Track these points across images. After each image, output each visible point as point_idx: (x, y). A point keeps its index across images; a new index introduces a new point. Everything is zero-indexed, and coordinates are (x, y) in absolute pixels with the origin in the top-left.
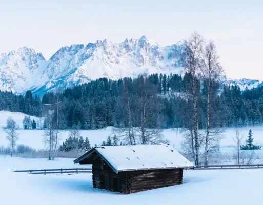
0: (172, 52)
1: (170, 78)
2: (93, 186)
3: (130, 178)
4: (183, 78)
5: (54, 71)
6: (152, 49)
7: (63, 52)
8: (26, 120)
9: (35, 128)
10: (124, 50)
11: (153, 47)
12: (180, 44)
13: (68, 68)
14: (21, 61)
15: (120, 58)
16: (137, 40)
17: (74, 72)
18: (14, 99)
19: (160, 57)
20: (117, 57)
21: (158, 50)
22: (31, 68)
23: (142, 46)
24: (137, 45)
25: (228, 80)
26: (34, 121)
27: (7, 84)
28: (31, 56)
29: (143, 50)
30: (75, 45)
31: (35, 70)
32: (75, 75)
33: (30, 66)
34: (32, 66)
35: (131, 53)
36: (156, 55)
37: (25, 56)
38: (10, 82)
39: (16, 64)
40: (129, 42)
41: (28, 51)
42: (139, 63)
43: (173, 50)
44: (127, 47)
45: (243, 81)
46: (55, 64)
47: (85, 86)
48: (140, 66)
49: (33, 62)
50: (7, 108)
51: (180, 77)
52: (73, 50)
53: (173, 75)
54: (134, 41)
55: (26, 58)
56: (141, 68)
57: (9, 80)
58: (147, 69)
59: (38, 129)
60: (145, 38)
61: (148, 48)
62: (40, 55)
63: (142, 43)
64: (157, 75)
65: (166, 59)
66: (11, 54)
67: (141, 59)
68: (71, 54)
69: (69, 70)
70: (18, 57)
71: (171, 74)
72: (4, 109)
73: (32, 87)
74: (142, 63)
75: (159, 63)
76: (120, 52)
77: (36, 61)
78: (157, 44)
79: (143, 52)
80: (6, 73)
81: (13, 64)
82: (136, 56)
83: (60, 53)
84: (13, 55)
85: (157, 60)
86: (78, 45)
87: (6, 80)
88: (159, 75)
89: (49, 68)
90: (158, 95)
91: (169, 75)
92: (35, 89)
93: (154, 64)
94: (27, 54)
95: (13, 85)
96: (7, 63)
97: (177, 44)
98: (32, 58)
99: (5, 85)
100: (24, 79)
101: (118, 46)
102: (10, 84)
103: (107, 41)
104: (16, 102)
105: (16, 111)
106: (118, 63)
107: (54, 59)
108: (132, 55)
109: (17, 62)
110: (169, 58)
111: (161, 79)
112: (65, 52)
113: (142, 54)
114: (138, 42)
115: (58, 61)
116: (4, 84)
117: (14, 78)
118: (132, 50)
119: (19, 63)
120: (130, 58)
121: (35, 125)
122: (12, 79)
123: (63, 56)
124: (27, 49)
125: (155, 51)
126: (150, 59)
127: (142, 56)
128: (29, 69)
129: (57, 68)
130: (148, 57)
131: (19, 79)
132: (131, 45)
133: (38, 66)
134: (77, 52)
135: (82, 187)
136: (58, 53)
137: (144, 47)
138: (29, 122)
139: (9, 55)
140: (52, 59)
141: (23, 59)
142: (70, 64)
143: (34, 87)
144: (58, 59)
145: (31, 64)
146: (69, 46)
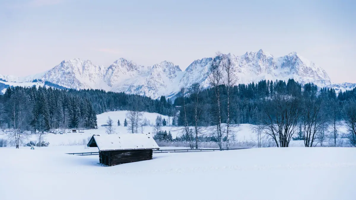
0: (284, 62)
1: (276, 83)
2: (99, 162)
3: (111, 156)
4: (286, 84)
5: (188, 80)
6: (268, 60)
7: (196, 63)
8: (159, 119)
9: (165, 125)
10: (245, 61)
11: (269, 58)
12: (291, 55)
13: (200, 77)
14: (163, 72)
15: (241, 68)
16: (255, 53)
17: (205, 80)
18: (151, 103)
19: (275, 66)
20: (238, 67)
21: (273, 60)
22: (170, 78)
23: (259, 58)
24: (255, 57)
25: (332, 84)
26: (164, 120)
27: (152, 91)
28: (170, 68)
29: (260, 61)
30: (205, 58)
31: (174, 79)
32: (205, 83)
33: (170, 76)
34: (171, 76)
35: (251, 63)
36: (271, 65)
37: (166, 68)
38: (154, 89)
39: (159, 75)
40: (249, 54)
41: (168, 64)
42: (257, 72)
43: (286, 60)
44: (247, 59)
45: (345, 85)
46: (190, 75)
47: (207, 91)
48: (258, 74)
49: (172, 73)
50: (146, 110)
51: (285, 83)
52: (204, 63)
53: (278, 81)
54: (253, 54)
55: (167, 69)
56: (259, 75)
57: (153, 87)
58: (264, 76)
59: (167, 126)
60: (262, 51)
61: (264, 59)
62: (178, 67)
63: (260, 55)
64: (265, 81)
65: (279, 67)
66: (155, 67)
67: (259, 68)
68: (202, 66)
69: (201, 79)
70: (160, 70)
71: (277, 80)
72: (144, 111)
73: (171, 93)
74: (260, 72)
75: (274, 71)
76: (242, 63)
77: (174, 72)
78: (272, 56)
79: (260, 63)
80: (151, 82)
81: (157, 75)
82: (254, 66)
83: (193, 65)
84: (156, 67)
85: (272, 68)
86: (207, 58)
87: (151, 88)
88: (267, 82)
89: (185, 78)
90: (266, 98)
91: (275, 81)
92: (174, 94)
93: (269, 72)
94: (167, 66)
95: (157, 91)
96: (151, 74)
97: (289, 56)
98: (171, 70)
99: (150, 92)
100: (165, 87)
101: (240, 58)
102: (154, 91)
103: (231, 54)
104: (153, 105)
105: (153, 112)
106: (240, 72)
107: (189, 70)
108: (252, 65)
109: (159, 73)
110: (282, 67)
111: (268, 84)
112: (198, 64)
113: (260, 64)
114: (256, 54)
115: (192, 72)
116: (149, 90)
117: (157, 86)
118: (251, 61)
119: (161, 74)
120: (250, 68)
121: (165, 123)
122: (156, 87)
123: (196, 68)
124: (168, 63)
125: (271, 62)
126: (266, 68)
127: (259, 66)
128: (169, 79)
129: (191, 77)
130: (264, 67)
131: (161, 87)
132: (250, 57)
133: (176, 76)
134: (207, 64)
135: (93, 163)
136: (192, 64)
137: (261, 59)
138: (160, 121)
139: (153, 68)
140: (187, 70)
141: (164, 71)
142: (202, 74)
143: (173, 93)
144: (192, 70)
145: (171, 74)
146: (201, 59)
